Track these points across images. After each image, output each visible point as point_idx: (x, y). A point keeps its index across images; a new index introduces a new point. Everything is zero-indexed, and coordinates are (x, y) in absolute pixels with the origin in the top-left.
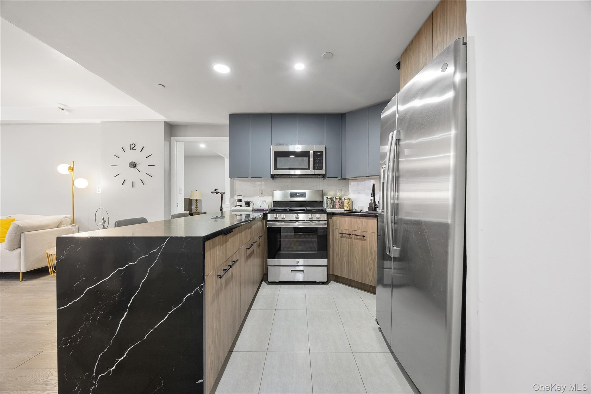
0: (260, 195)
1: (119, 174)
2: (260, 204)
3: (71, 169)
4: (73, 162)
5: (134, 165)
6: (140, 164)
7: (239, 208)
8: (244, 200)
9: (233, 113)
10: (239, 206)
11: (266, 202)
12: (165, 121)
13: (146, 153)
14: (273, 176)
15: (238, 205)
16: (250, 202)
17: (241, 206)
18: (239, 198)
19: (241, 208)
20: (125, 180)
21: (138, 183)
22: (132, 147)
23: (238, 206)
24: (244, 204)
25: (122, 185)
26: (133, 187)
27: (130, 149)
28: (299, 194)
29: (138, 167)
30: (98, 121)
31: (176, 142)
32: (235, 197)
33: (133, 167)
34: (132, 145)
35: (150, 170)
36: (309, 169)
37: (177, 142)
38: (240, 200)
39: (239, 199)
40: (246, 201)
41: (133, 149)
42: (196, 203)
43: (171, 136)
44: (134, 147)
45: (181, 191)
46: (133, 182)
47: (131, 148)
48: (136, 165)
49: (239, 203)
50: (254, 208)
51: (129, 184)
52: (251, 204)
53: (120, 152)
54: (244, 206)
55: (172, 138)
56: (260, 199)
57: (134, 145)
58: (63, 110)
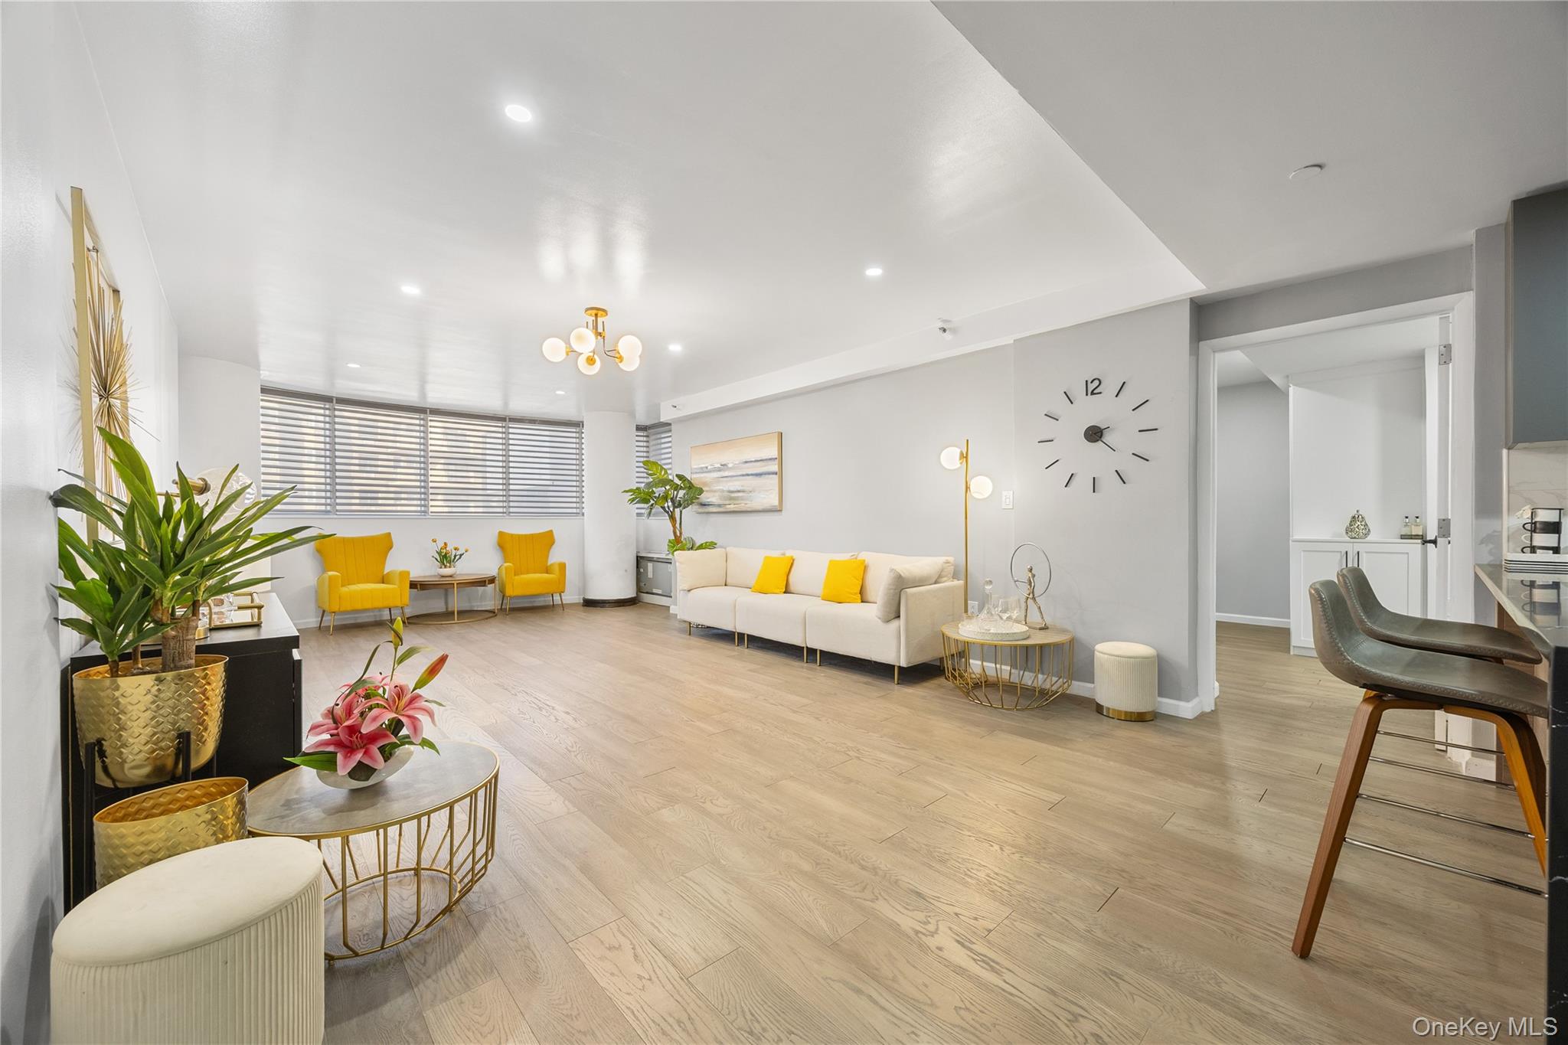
1: (1057, 461)
3: (964, 457)
4: (968, 441)
5: (1094, 434)
6: (1113, 429)
10: (1544, 548)
12: (1190, 296)
13: (1131, 398)
15: (1536, 544)
18: (1546, 517)
20: (1072, 475)
21: (1108, 481)
22: (1091, 387)
23: (1538, 551)
25: (1066, 486)
26: (1094, 491)
27: (1087, 395)
29: (1108, 437)
30: (1007, 339)
33: (1095, 439)
34: (1092, 382)
35: (1144, 443)
37: (1216, 355)
38: (1553, 528)
39: (1546, 524)
41: (1095, 392)
43: (1207, 338)
44: (1096, 388)
46: (1094, 478)
47: (1089, 392)
48: (1101, 432)
49: (1545, 540)
51: (1083, 483)
53: (1060, 406)
55: (1201, 343)
57: (1096, 383)
58: (945, 330)
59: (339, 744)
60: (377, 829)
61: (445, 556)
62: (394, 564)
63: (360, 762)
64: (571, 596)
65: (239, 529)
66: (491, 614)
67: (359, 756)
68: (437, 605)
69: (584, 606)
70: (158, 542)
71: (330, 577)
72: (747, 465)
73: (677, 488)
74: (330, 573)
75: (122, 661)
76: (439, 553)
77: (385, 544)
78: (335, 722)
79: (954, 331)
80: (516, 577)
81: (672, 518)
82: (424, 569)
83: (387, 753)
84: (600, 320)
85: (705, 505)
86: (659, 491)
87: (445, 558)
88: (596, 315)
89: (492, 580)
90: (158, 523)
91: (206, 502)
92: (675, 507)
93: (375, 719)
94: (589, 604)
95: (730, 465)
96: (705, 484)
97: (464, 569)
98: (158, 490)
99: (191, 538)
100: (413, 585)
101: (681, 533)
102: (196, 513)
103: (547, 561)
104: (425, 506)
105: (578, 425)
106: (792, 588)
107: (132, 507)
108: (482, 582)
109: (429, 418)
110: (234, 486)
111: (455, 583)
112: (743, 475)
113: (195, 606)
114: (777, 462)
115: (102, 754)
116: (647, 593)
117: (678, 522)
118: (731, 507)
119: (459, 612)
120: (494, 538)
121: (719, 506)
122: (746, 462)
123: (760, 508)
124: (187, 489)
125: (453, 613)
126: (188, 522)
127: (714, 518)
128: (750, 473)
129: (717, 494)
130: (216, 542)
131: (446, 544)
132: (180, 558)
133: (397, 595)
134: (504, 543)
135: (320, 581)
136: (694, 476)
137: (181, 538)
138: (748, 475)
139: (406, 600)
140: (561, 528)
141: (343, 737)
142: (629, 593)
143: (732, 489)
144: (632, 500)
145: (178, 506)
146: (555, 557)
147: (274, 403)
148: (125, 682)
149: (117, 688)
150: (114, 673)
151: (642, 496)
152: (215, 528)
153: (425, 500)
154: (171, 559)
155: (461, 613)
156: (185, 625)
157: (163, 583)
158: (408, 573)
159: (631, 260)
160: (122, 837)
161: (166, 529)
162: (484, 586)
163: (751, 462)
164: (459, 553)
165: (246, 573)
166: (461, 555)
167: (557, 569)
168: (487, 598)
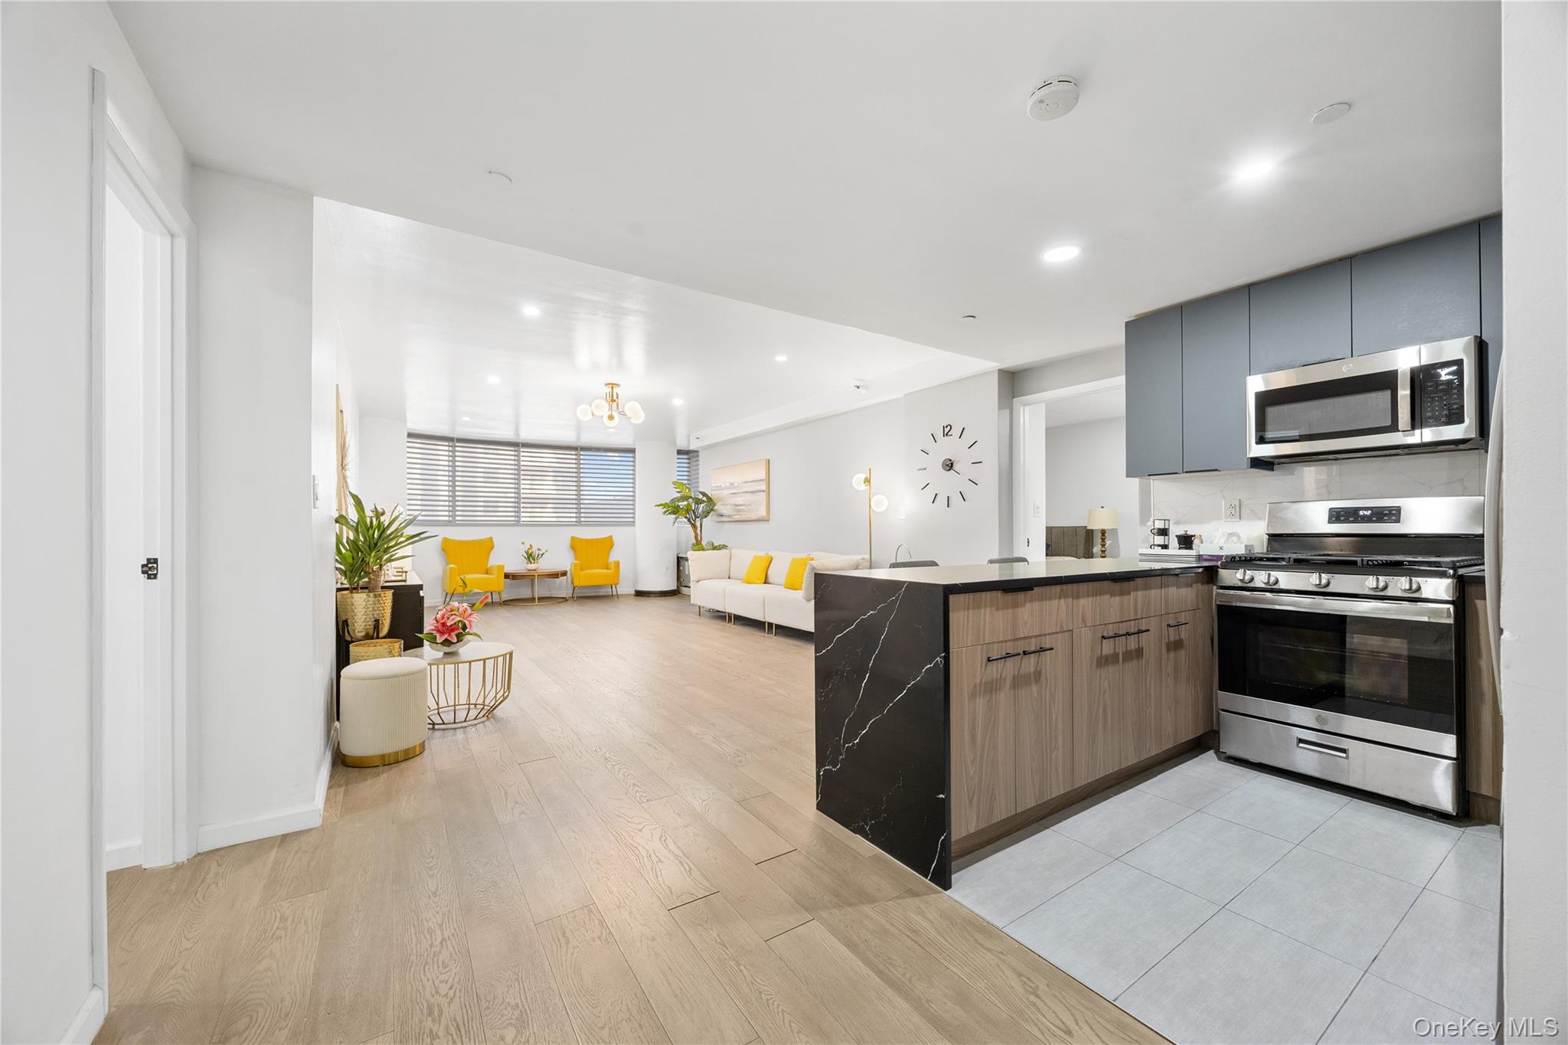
0: (1226, 517)
1: (928, 484)
2: (1222, 542)
3: (868, 481)
4: (870, 469)
5: (949, 465)
6: (958, 462)
7: (1159, 551)
8: (1176, 531)
9: (1137, 316)
10: (1159, 545)
11: (1239, 538)
12: (1000, 368)
13: (968, 439)
14: (1258, 463)
15: (1155, 543)
16: (1192, 536)
17: (1165, 547)
18: (1160, 525)
19: (1165, 552)
20: (937, 493)
21: (956, 499)
22: (947, 430)
23: (1156, 547)
24: (1174, 542)
25: (933, 503)
26: (948, 506)
27: (944, 436)
28: (1368, 513)
29: (955, 467)
30: (900, 395)
31: (1024, 405)
32: (1150, 523)
33: (948, 468)
34: (946, 427)
35: (974, 472)
36: (1393, 427)
37: (1026, 407)
38: (1163, 532)
39: (1159, 529)
40: (1181, 533)
41: (949, 434)
42: (1103, 540)
43: (1014, 397)
44: (949, 431)
45: (1038, 512)
46: (948, 497)
47: (945, 434)
48: (952, 463)
49: (1160, 540)
50: (1201, 553)
51: (942, 499)
52: (1196, 542)
53: (929, 444)
54: (1174, 548)
55: (1015, 399)
56: (1221, 530)
57: (949, 427)
58: (858, 387)
59: (438, 631)
60: (455, 664)
61: (531, 555)
62: (494, 560)
63: (446, 639)
64: (625, 588)
65: (398, 533)
66: (565, 599)
67: (446, 636)
68: (525, 593)
69: (635, 595)
70: (368, 539)
71: (450, 568)
72: (747, 484)
73: (698, 502)
74: (451, 566)
75: (354, 589)
76: (527, 553)
77: (488, 545)
78: (437, 621)
79: (866, 387)
80: (582, 572)
81: (694, 526)
82: (516, 564)
83: (460, 638)
84: (615, 390)
85: (722, 516)
86: (683, 504)
87: (530, 557)
88: (612, 388)
89: (564, 574)
90: (368, 530)
91: (385, 520)
92: (696, 517)
93: (453, 619)
94: (640, 594)
95: (736, 485)
96: (720, 499)
97: (545, 565)
98: (367, 515)
99: (380, 537)
100: (507, 576)
101: (701, 538)
102: (382, 525)
103: (608, 558)
104: (517, 517)
105: (633, 451)
106: (771, 580)
107: (358, 523)
108: (556, 575)
109: (522, 450)
110: (396, 513)
111: (536, 575)
112: (743, 493)
113: (381, 566)
114: (764, 482)
115: (348, 626)
116: (686, 586)
117: (699, 529)
118: (737, 517)
119: (539, 598)
120: (568, 542)
121: (729, 516)
122: (746, 482)
123: (754, 518)
124: (378, 514)
125: (535, 599)
126: (378, 531)
127: (727, 526)
128: (748, 490)
129: (728, 507)
130: (389, 539)
131: (531, 546)
132: (376, 545)
133: (497, 583)
134: (575, 545)
135: (444, 571)
136: (713, 493)
137: (376, 536)
138: (747, 492)
139: (502, 587)
140: (618, 534)
141: (440, 627)
142: (673, 586)
143: (737, 503)
144: (665, 512)
145: (375, 522)
146: (613, 557)
147: (417, 443)
148: (355, 595)
149: (353, 598)
150: (351, 593)
151: (673, 509)
152: (389, 532)
153: (517, 512)
154: (373, 546)
155: (541, 599)
156: (377, 574)
157: (370, 555)
158: (503, 567)
159: (635, 353)
160: (360, 653)
161: (371, 532)
162: (558, 578)
163: (749, 482)
164: (541, 553)
165: (400, 553)
166: (542, 555)
167: (612, 566)
168: (562, 587)
